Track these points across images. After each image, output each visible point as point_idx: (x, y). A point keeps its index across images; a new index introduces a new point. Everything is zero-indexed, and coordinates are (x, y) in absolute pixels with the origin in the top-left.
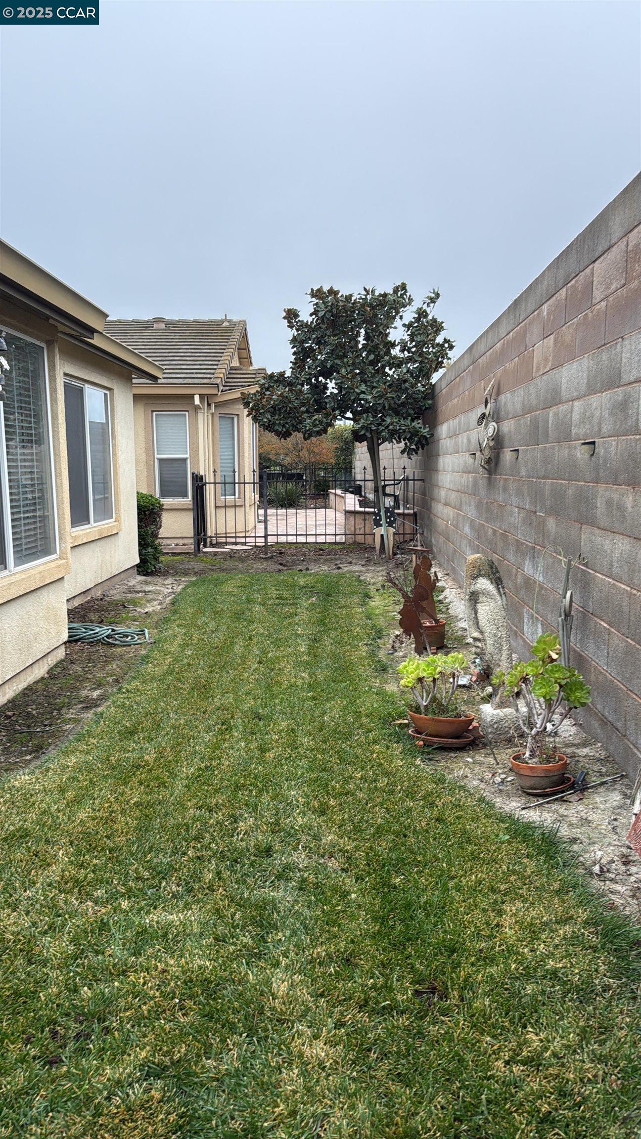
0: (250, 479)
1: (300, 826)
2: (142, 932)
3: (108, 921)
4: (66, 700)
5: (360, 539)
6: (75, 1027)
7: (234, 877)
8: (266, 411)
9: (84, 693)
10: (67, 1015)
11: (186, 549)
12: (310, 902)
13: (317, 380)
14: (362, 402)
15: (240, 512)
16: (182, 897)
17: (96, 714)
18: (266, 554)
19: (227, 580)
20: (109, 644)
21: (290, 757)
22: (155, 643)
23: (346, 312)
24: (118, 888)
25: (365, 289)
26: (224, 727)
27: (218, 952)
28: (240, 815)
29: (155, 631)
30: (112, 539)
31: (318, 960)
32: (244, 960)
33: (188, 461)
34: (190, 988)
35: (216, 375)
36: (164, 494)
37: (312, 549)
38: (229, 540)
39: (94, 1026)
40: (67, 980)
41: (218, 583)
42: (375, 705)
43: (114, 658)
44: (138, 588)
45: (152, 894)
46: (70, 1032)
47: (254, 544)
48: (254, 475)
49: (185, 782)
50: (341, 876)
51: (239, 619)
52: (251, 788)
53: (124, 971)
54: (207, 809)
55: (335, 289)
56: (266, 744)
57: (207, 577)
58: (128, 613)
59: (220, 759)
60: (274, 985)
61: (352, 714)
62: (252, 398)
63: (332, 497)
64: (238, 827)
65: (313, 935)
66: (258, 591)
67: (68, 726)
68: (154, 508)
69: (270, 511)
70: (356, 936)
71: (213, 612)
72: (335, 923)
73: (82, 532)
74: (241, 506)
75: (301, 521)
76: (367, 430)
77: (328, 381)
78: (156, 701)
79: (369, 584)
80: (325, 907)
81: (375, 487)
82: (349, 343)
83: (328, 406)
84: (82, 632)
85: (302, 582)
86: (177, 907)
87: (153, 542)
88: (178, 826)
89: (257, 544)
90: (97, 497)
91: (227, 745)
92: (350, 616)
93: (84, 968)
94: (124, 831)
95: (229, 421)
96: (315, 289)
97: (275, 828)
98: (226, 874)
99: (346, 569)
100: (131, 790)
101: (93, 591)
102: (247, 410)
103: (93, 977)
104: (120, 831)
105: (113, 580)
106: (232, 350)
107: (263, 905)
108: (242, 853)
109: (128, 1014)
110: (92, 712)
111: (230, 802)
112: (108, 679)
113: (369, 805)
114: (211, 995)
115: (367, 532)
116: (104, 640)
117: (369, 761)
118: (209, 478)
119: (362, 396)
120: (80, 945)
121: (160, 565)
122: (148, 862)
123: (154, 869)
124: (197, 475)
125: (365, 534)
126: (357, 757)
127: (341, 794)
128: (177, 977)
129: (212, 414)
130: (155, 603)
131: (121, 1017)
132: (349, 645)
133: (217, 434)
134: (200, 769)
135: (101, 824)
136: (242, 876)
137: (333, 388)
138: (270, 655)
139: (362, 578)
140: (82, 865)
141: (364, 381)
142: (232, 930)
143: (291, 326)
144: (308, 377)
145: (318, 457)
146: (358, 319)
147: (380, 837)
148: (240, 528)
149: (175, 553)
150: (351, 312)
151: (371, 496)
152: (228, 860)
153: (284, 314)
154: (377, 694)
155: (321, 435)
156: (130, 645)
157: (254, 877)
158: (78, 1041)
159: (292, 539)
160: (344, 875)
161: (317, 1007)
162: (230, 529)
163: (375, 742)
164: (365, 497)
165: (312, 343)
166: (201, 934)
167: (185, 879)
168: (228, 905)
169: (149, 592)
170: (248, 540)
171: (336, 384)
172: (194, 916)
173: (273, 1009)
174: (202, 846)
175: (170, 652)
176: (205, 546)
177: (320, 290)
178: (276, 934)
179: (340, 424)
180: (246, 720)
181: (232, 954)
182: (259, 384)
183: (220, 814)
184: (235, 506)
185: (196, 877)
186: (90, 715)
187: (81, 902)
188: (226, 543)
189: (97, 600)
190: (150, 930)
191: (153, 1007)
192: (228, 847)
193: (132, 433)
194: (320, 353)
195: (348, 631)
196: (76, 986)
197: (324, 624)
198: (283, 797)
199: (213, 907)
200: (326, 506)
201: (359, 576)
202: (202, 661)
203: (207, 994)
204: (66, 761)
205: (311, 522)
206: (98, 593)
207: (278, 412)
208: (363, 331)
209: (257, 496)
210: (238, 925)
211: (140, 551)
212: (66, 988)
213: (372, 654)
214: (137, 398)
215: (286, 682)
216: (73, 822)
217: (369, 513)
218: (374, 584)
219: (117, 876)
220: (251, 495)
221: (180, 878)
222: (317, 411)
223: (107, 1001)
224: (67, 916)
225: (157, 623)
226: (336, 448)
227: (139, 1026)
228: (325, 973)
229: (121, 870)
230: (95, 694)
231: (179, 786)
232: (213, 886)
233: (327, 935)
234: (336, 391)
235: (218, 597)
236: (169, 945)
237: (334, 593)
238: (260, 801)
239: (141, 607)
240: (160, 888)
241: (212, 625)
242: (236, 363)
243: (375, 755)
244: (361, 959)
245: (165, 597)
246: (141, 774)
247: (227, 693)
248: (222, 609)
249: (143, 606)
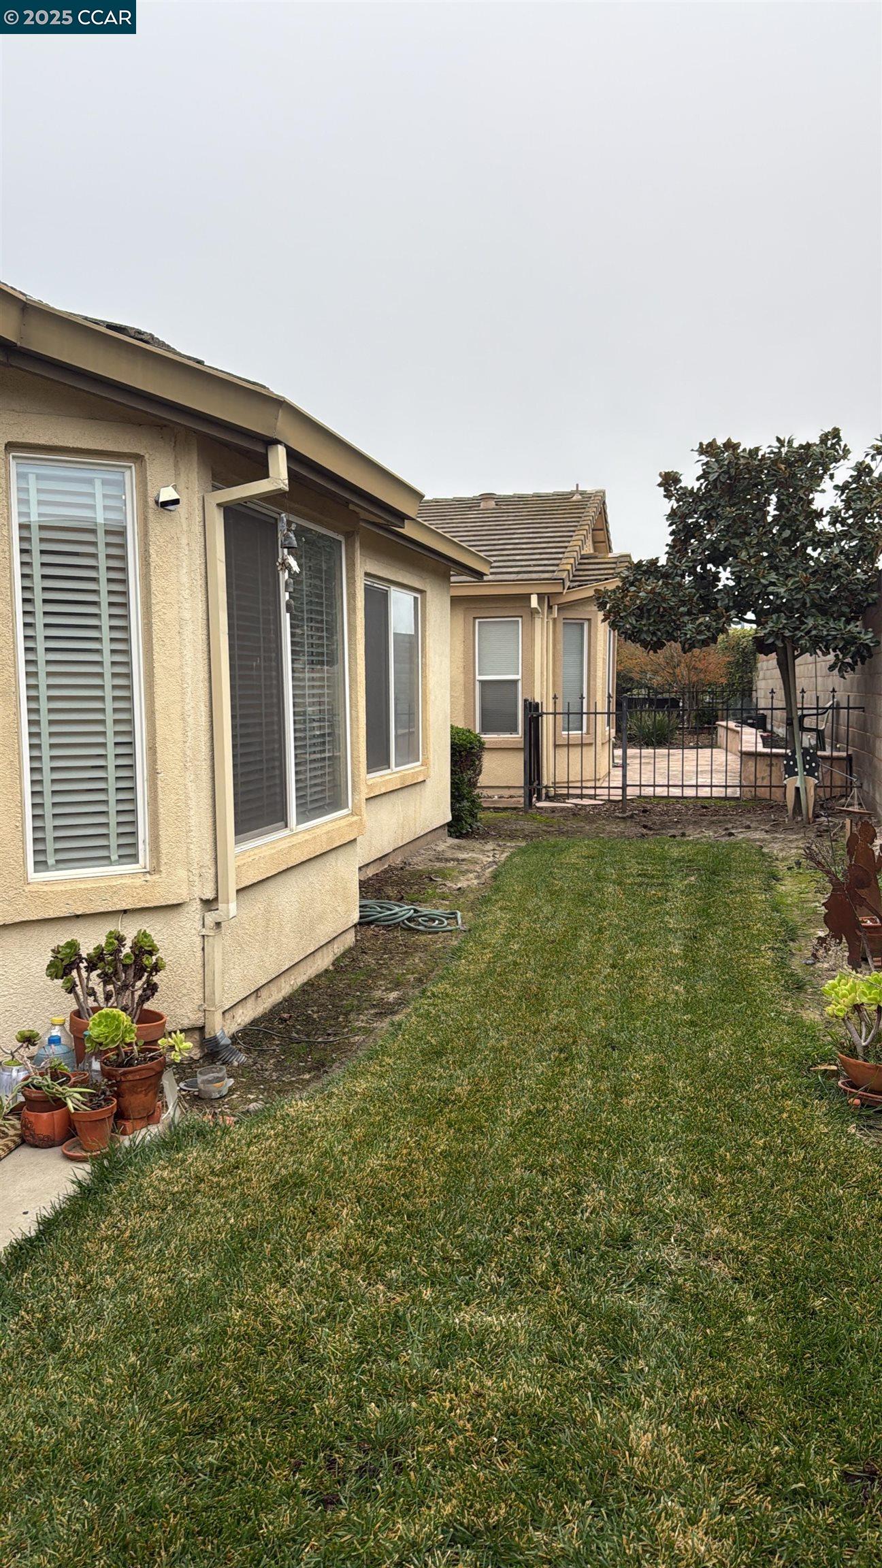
0: (603, 707)
1: (672, 1210)
2: (449, 1336)
3: (404, 1314)
4: (356, 1002)
5: (763, 793)
6: (357, 1458)
7: (577, 1273)
8: (629, 614)
9: (378, 994)
10: (349, 1439)
11: (514, 803)
12: (686, 1320)
13: (704, 568)
14: (771, 597)
15: (589, 753)
16: (504, 1293)
17: (392, 1024)
18: (624, 812)
19: (568, 848)
20: (410, 929)
21: (658, 1107)
22: (470, 930)
23: (749, 472)
24: (419, 1269)
25: (778, 440)
26: (562, 1055)
27: (552, 1376)
28: (585, 1184)
29: (471, 914)
30: (418, 788)
31: (697, 1408)
32: (589, 1394)
33: (520, 684)
34: (513, 1424)
35: (561, 567)
36: (485, 729)
37: (691, 806)
38: (572, 791)
39: (383, 1460)
40: (348, 1391)
41: (556, 851)
42: (786, 1040)
43: (416, 948)
44: (449, 855)
45: (464, 1283)
46: (352, 1463)
47: (606, 798)
48: (609, 702)
49: (509, 1129)
50: (732, 1288)
51: (584, 902)
52: (601, 1146)
53: (424, 1388)
54: (540, 1170)
55: (734, 441)
56: (622, 1084)
57: (541, 842)
58: (436, 888)
59: (557, 1101)
60: (632, 1435)
61: (750, 1050)
62: (610, 597)
63: (721, 732)
64: (582, 1201)
65: (690, 1368)
66: (612, 864)
67: (357, 1038)
68: (473, 748)
69: (630, 752)
70: (754, 1379)
71: (549, 891)
72: (721, 1355)
73: (379, 780)
74: (590, 744)
75: (676, 766)
76: (777, 638)
77: (721, 569)
78: (471, 1012)
79: (777, 859)
80: (708, 1331)
81: (787, 719)
82: (753, 515)
83: (719, 604)
84: (377, 913)
85: (675, 853)
86: (498, 1305)
87: (470, 792)
88: (499, 1191)
89: (612, 798)
90: (401, 731)
91: (567, 1082)
92: (747, 905)
93: (371, 1376)
94: (428, 1189)
95: (577, 628)
96: (705, 443)
97: (636, 1208)
98: (566, 1267)
99: (742, 836)
100: (437, 1133)
101: (391, 857)
102: (602, 613)
103: (384, 1389)
104: (422, 1189)
105: (417, 842)
106: (585, 532)
107: (618, 1318)
108: (589, 1238)
109: (428, 1449)
110: (387, 1020)
111: (572, 1163)
112: (409, 976)
113: (776, 1188)
114: (543, 1438)
115: (774, 783)
116: (404, 923)
117: (777, 1122)
118: (548, 707)
119: (771, 589)
120: (367, 1344)
121: (479, 824)
122: (458, 1236)
123: (466, 1248)
124: (530, 703)
125: (771, 787)
126: (758, 1116)
127: (733, 1168)
128: (496, 1406)
129: (554, 620)
130: (471, 875)
131: (418, 1453)
132: (746, 947)
133: (560, 647)
134: (529, 1112)
135: (397, 1178)
136: (588, 1273)
137: (728, 579)
138: (628, 956)
139: (765, 850)
140: (371, 1232)
141: (774, 568)
142: (573, 1348)
143: (668, 496)
144: (691, 564)
145: (702, 676)
146: (767, 481)
147: (791, 1236)
148: (588, 774)
149: (499, 808)
150: (757, 472)
151: (781, 731)
152: (569, 1247)
153: (659, 480)
154: (788, 1024)
155: (708, 645)
156: (437, 933)
157: (605, 1276)
158: (361, 1477)
159: (661, 792)
160: (736, 1286)
161: (695, 1477)
162: (575, 776)
163: (785, 1095)
164: (772, 731)
165: (699, 518)
166: (530, 1349)
167: (508, 1267)
168: (568, 1312)
169: (463, 860)
170: (599, 791)
171: (732, 573)
172: (520, 1320)
173: (630, 1470)
174: (532, 1223)
175: (490, 945)
176: (539, 799)
177: (712, 445)
178: (636, 1361)
179: (735, 628)
180: (594, 1048)
181: (573, 1383)
182: (621, 577)
183: (558, 1180)
184: (582, 745)
185: (524, 1266)
186: (384, 1024)
187: (369, 1284)
188: (568, 796)
189: (396, 869)
190: (461, 1335)
191: (462, 1444)
192: (568, 1228)
193: (448, 649)
194: (710, 531)
195: (744, 927)
196: (360, 1400)
197: (708, 915)
198: (647, 1164)
199: (547, 1311)
200: (713, 745)
201: (761, 847)
202: (532, 960)
203: (538, 1436)
204: (354, 1086)
205: (690, 767)
206: (397, 860)
207: (646, 615)
208: (774, 498)
209: (613, 731)
210: (582, 1341)
211: (452, 804)
212: (348, 1402)
213: (781, 964)
214: (456, 601)
215: (652, 997)
216: (361, 1170)
217: (777, 756)
218: (784, 859)
219: (417, 1253)
220: (605, 729)
221: (502, 1265)
222: (703, 612)
223: (402, 1427)
224: (350, 1301)
225: (473, 903)
226: (729, 663)
227: (443, 1468)
228: (707, 1428)
229: (422, 1244)
230: (393, 996)
231: (502, 1134)
232: (547, 1281)
233: (710, 1372)
234: (731, 583)
235: (556, 870)
236: (486, 1358)
237: (723, 870)
238: (614, 1167)
239: (452, 881)
240: (475, 1276)
241: (547, 910)
242: (588, 549)
243: (785, 1115)
244: (760, 1414)
245: (484, 868)
246: (451, 1112)
247: (567, 1007)
248: (561, 888)
249: (457, 879)
